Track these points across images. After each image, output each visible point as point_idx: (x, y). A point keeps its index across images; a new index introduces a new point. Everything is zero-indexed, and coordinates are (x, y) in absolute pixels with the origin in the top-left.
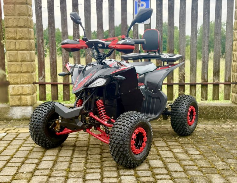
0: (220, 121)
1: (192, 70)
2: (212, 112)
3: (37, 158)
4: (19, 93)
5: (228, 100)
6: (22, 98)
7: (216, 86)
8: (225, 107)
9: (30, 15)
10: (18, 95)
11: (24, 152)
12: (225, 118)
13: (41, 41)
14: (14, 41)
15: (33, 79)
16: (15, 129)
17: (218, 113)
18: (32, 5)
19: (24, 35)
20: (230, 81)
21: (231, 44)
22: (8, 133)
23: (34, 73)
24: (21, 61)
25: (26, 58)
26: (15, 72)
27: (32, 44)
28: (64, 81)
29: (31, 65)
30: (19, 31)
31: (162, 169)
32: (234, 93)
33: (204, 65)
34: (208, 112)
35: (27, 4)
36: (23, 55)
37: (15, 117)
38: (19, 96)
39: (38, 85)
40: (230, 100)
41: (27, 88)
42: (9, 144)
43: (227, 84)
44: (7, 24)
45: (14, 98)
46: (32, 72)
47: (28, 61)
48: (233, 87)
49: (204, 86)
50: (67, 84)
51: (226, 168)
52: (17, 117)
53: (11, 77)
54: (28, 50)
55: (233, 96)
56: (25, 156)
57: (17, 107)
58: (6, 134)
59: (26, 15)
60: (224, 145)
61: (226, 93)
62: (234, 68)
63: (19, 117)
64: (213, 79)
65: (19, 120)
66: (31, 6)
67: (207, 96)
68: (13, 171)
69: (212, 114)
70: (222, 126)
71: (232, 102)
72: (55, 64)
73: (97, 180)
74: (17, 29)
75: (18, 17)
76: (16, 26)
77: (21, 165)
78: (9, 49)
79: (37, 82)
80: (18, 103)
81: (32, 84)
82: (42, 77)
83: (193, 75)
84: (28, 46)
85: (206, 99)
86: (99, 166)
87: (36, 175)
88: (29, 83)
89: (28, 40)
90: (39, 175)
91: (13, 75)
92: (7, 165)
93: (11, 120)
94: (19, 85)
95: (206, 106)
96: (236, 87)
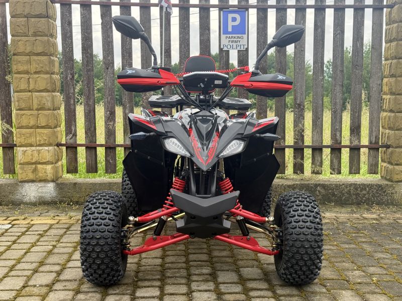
0: (360, 208)
1: (316, 124)
2: (349, 192)
3: (58, 264)
4: (33, 161)
5: (374, 173)
6: (39, 169)
7: (355, 150)
8: (369, 184)
9: (53, 36)
10: (33, 164)
11: (37, 253)
12: (370, 203)
13: (70, 76)
14: (26, 76)
15: (57, 138)
16: (26, 218)
17: (357, 195)
18: (56, 19)
19: (42, 67)
20: (378, 143)
21: (379, 82)
22: (14, 225)
23: (58, 129)
24: (38, 110)
25: (46, 104)
26: (27, 127)
27: (55, 82)
28: (106, 142)
29: (54, 115)
30: (34, 60)
31: (261, 281)
32: (385, 162)
33: (335, 117)
34: (341, 192)
35: (47, 17)
36: (40, 99)
37: (27, 199)
38: (34, 166)
39: (64, 148)
40: (377, 173)
41: (47, 152)
42: (14, 242)
43: (374, 148)
44: (15, 49)
45: (25, 169)
46: (56, 127)
47: (49, 109)
48: (383, 152)
49: (336, 150)
50: (112, 146)
51: (365, 281)
52: (30, 199)
53: (20, 134)
54: (48, 91)
55: (383, 168)
56: (39, 260)
57: (30, 184)
58: (10, 226)
59: (46, 36)
60: (365, 246)
61: (371, 163)
62: (385, 122)
63: (33, 200)
64: (350, 140)
65: (34, 204)
66: (55, 21)
67: (340, 167)
68: (18, 283)
69: (348, 196)
70: (364, 215)
71: (381, 177)
72: (92, 113)
73: (153, 297)
74: (31, 57)
75: (34, 38)
76: (30, 52)
77: (33, 274)
78: (18, 89)
79: (64, 142)
80: (31, 176)
81: (55, 146)
82: (71, 135)
83: (317, 132)
84: (48, 85)
85: (339, 173)
86: (158, 277)
87: (56, 290)
88: (50, 145)
89: (49, 76)
90: (60, 290)
91: (24, 131)
92: (9, 274)
93: (19, 205)
94: (34, 148)
95: (338, 183)
96: (388, 153)
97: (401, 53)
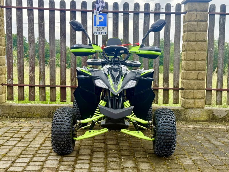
7: (166, 90)
9: (1, 25)
13: (10, 47)
20: (179, 87)
27: (1, 50)
28: (30, 83)
29: (0, 68)
33: (155, 73)
39: (6, 86)
40: (178, 104)
46: (1, 75)
48: (181, 92)
50: (32, 86)
55: (182, 101)
61: (175, 97)
62: (182, 75)
64: (163, 85)
67: (158, 100)
72: (22, 68)
81: (0, 85)
85: (157, 103)
86: (33, 153)
96: (183, 92)
97: (190, 38)
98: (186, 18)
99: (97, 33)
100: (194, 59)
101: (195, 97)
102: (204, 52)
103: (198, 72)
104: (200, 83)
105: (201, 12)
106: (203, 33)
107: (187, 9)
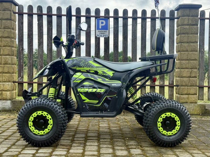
4: (1, 89)
6: (3, 93)
7: (162, 87)
13: (21, 49)
19: (7, 44)
20: (173, 84)
24: (4, 64)
27: (13, 51)
28: (38, 81)
29: (12, 67)
35: (11, 20)
36: (5, 59)
39: (17, 84)
41: (8, 85)
43: (171, 86)
46: (13, 73)
47: (10, 64)
49: (152, 87)
50: (41, 83)
54: (10, 55)
55: (176, 97)
61: (170, 94)
64: (160, 82)
65: (0, 111)
66: (15, 22)
72: (31, 67)
74: (2, 39)
75: (4, 30)
76: (1, 36)
81: (12, 82)
82: (21, 77)
84: (10, 52)
88: (9, 82)
89: (10, 48)
94: (1, 83)
96: (178, 89)
97: (183, 40)
98: (179, 22)
99: (100, 36)
100: (187, 59)
101: (188, 93)
102: (196, 52)
103: (191, 70)
104: (193, 80)
105: (193, 17)
106: (195, 35)
107: (180, 14)
